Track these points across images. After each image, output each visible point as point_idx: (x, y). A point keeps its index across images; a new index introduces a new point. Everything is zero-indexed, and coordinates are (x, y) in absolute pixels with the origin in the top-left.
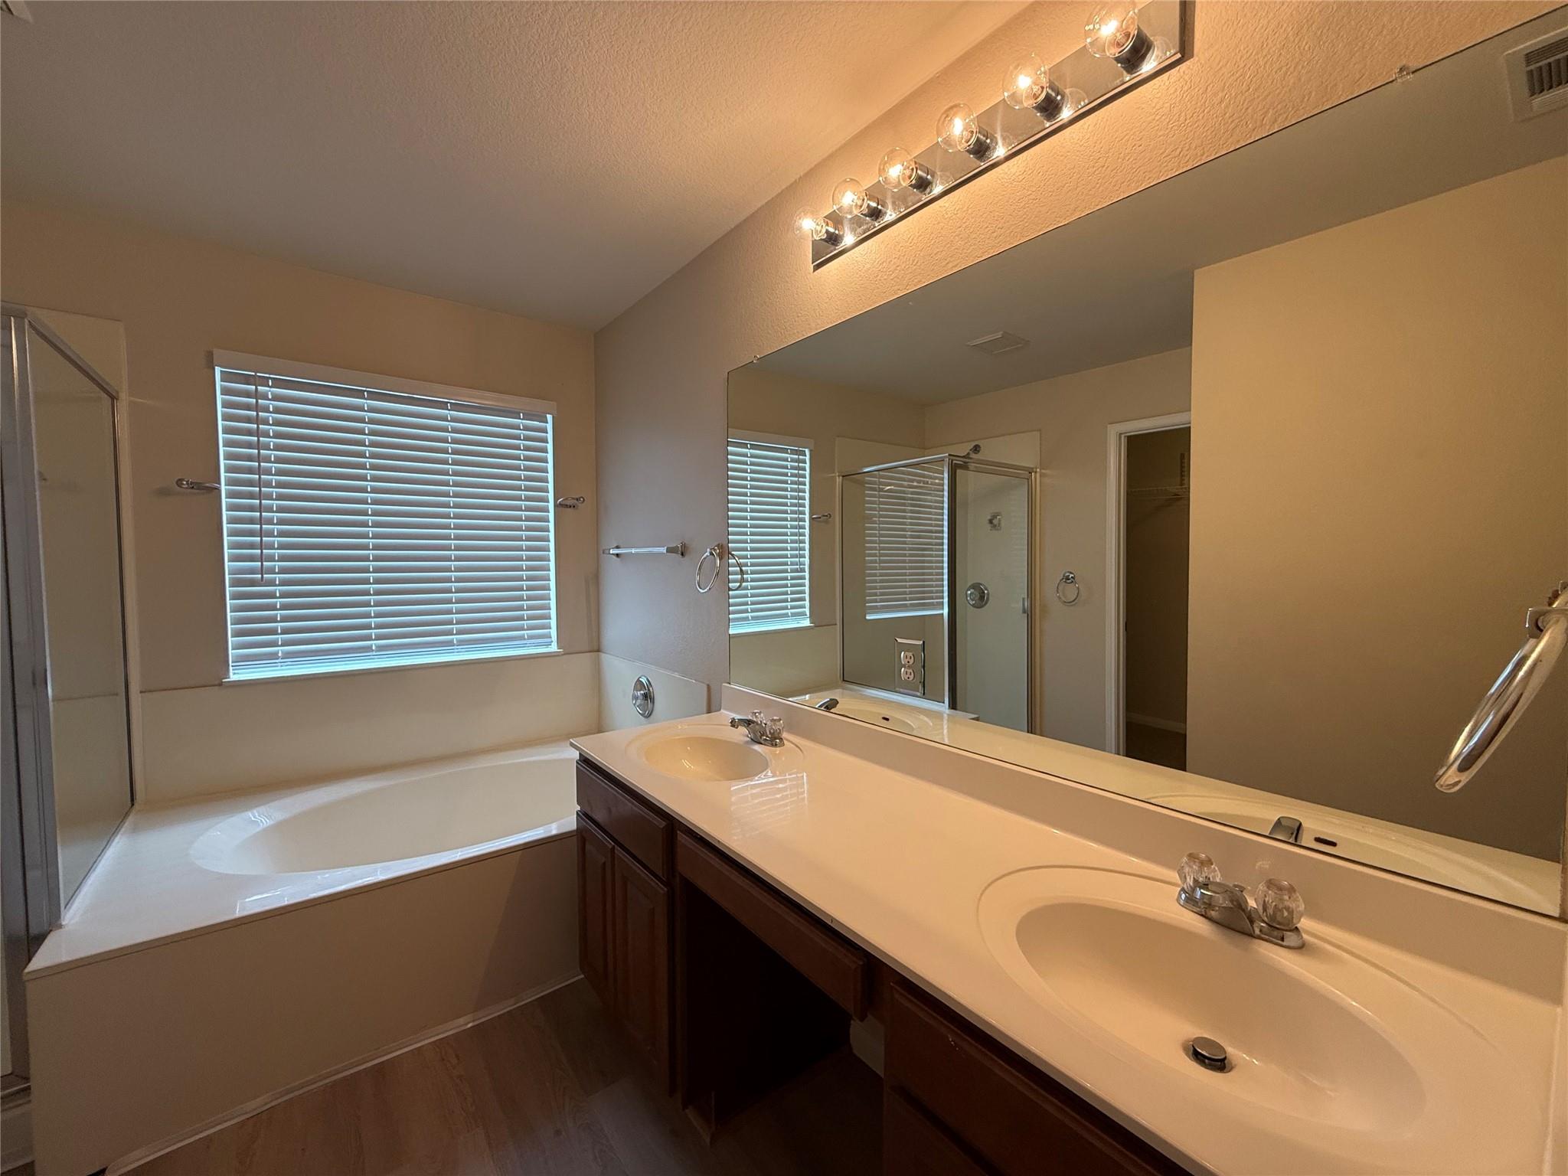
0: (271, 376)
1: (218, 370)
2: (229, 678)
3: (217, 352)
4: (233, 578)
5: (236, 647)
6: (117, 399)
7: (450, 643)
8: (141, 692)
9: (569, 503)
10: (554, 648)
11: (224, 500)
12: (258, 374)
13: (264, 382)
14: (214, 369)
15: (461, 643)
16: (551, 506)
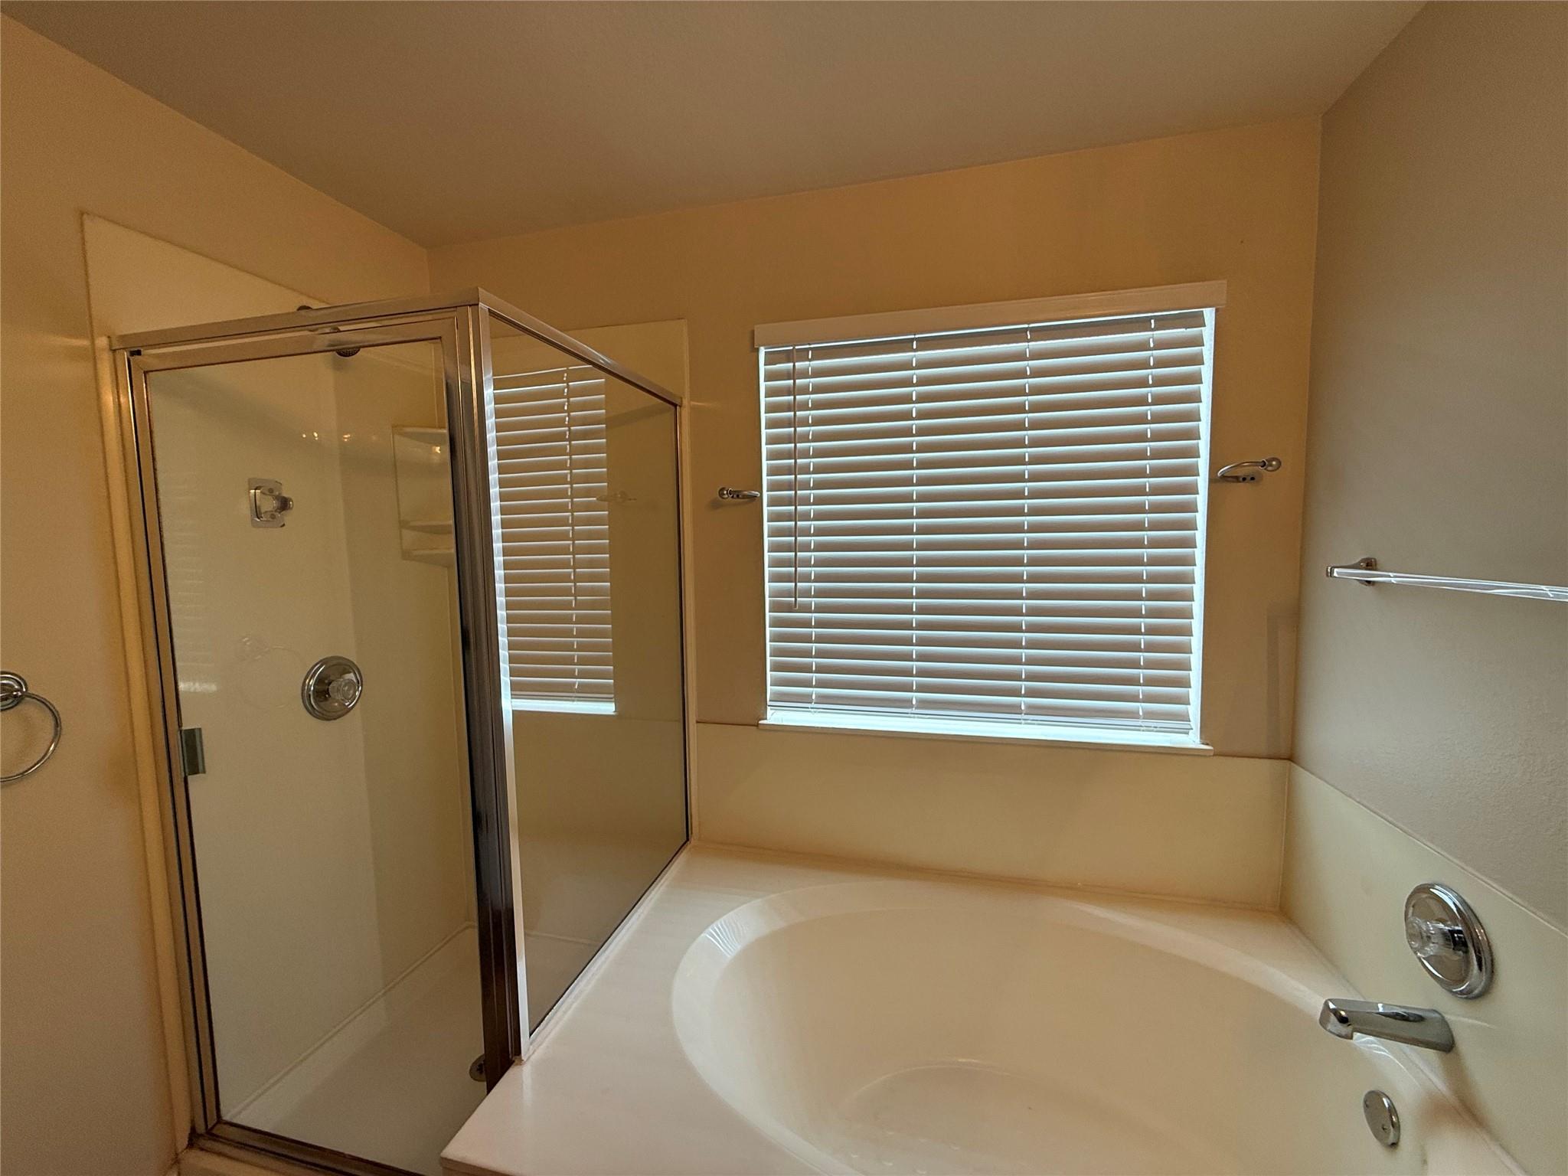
0: (812, 346)
1: (762, 351)
2: (766, 719)
3: (759, 330)
4: (774, 601)
5: (775, 683)
6: (680, 406)
7: (1015, 709)
8: (697, 722)
9: (1241, 472)
10: (1192, 740)
11: (766, 509)
12: (797, 347)
13: (803, 355)
14: (757, 350)
15: (1033, 710)
16: (1202, 481)
